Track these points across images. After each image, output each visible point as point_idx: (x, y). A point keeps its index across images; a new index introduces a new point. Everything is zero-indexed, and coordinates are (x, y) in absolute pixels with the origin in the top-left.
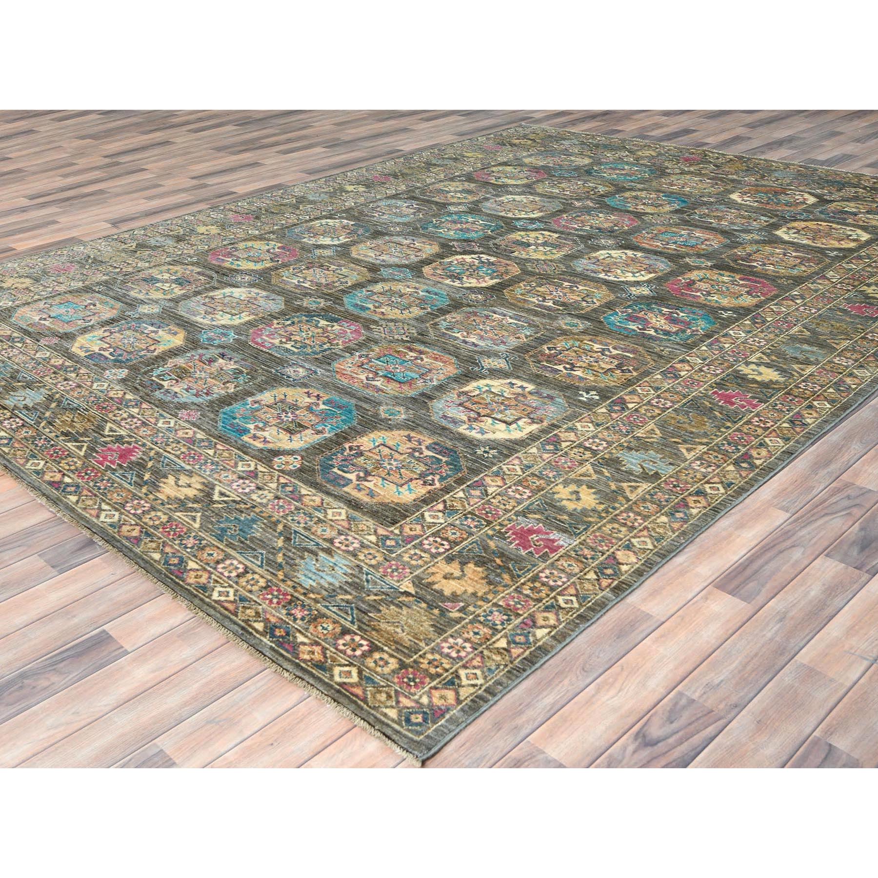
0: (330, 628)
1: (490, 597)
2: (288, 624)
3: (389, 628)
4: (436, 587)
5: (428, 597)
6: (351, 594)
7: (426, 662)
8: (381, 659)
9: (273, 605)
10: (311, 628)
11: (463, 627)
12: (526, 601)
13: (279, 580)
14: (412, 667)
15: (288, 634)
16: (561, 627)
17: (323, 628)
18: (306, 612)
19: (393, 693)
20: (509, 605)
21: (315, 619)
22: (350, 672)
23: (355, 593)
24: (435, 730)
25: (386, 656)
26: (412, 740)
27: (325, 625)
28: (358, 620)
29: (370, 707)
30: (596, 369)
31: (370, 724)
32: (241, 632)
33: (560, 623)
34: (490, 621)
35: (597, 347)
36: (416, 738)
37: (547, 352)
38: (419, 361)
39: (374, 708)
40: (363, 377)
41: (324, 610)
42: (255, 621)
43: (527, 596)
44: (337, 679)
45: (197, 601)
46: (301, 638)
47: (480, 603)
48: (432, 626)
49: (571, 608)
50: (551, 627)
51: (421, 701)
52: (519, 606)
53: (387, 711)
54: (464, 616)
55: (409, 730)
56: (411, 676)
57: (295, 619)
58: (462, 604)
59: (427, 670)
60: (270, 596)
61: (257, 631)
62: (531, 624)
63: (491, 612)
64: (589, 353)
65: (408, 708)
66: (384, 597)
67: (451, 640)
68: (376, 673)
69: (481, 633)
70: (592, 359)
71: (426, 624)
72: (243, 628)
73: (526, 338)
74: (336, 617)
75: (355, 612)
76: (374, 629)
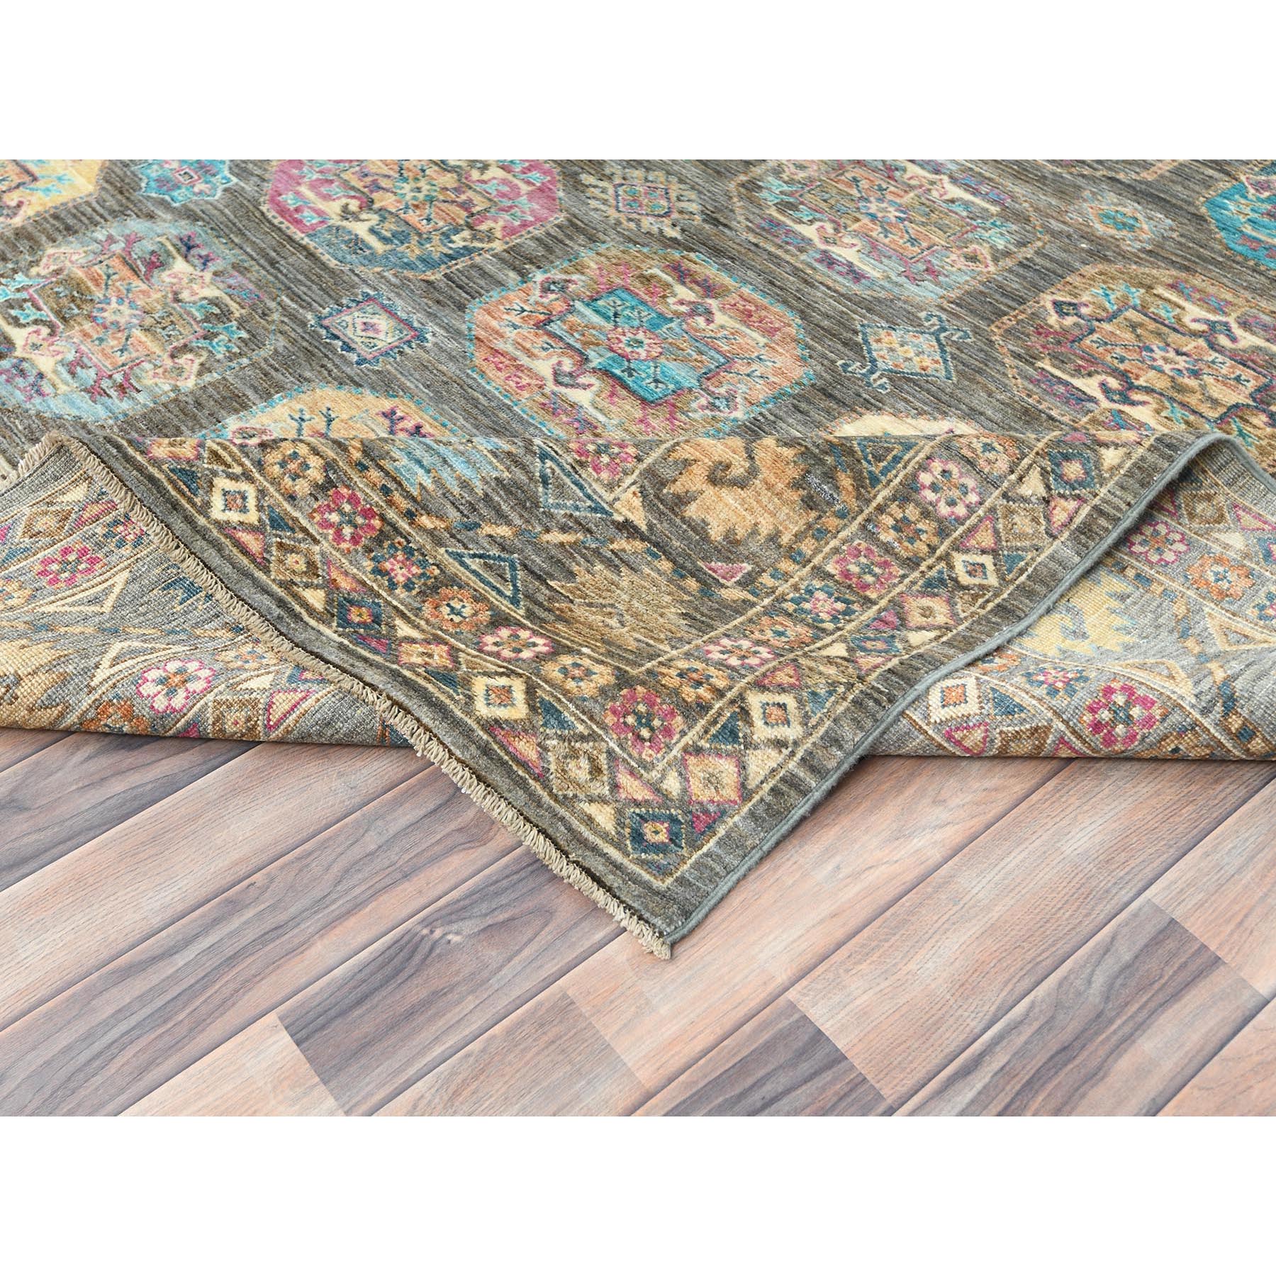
0: (467, 611)
1: (807, 547)
2: (379, 596)
3: (592, 618)
4: (692, 511)
5: (676, 543)
6: (509, 523)
7: (673, 672)
8: (576, 665)
9: (344, 546)
10: (427, 609)
11: (750, 621)
12: (885, 565)
13: (350, 463)
14: (643, 683)
15: (377, 620)
16: (961, 628)
17: (452, 609)
18: (414, 570)
19: (603, 760)
20: (847, 574)
21: (435, 589)
22: (508, 690)
23: (518, 522)
24: (698, 865)
25: (587, 662)
26: (648, 886)
27: (457, 606)
28: (527, 596)
29: (556, 800)
30: (1193, 400)
31: (558, 847)
32: (277, 611)
33: (960, 621)
34: (809, 612)
35: (1194, 314)
36: (657, 884)
37: (1053, 319)
38: (701, 321)
39: (565, 801)
40: (544, 367)
41: (454, 567)
42: (307, 586)
43: (887, 548)
44: (482, 709)
45: (179, 526)
46: (404, 630)
47: (785, 565)
48: (685, 616)
49: (982, 587)
50: (940, 628)
51: (664, 786)
52: (869, 579)
53: (592, 809)
54: (750, 597)
55: (642, 863)
56: (642, 708)
57: (392, 586)
58: (747, 567)
59: (676, 692)
60: (334, 517)
61: (310, 610)
62: (898, 622)
63: (810, 592)
64: (1173, 337)
65: (637, 804)
66: (580, 536)
67: (725, 641)
68: (566, 693)
69: (789, 633)
70: (1182, 362)
71: (672, 612)
72: (281, 603)
73: (996, 260)
74: (480, 586)
75: (520, 574)
76: (560, 619)
